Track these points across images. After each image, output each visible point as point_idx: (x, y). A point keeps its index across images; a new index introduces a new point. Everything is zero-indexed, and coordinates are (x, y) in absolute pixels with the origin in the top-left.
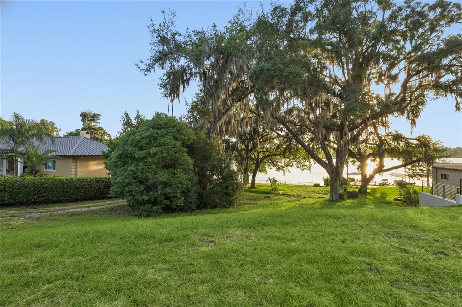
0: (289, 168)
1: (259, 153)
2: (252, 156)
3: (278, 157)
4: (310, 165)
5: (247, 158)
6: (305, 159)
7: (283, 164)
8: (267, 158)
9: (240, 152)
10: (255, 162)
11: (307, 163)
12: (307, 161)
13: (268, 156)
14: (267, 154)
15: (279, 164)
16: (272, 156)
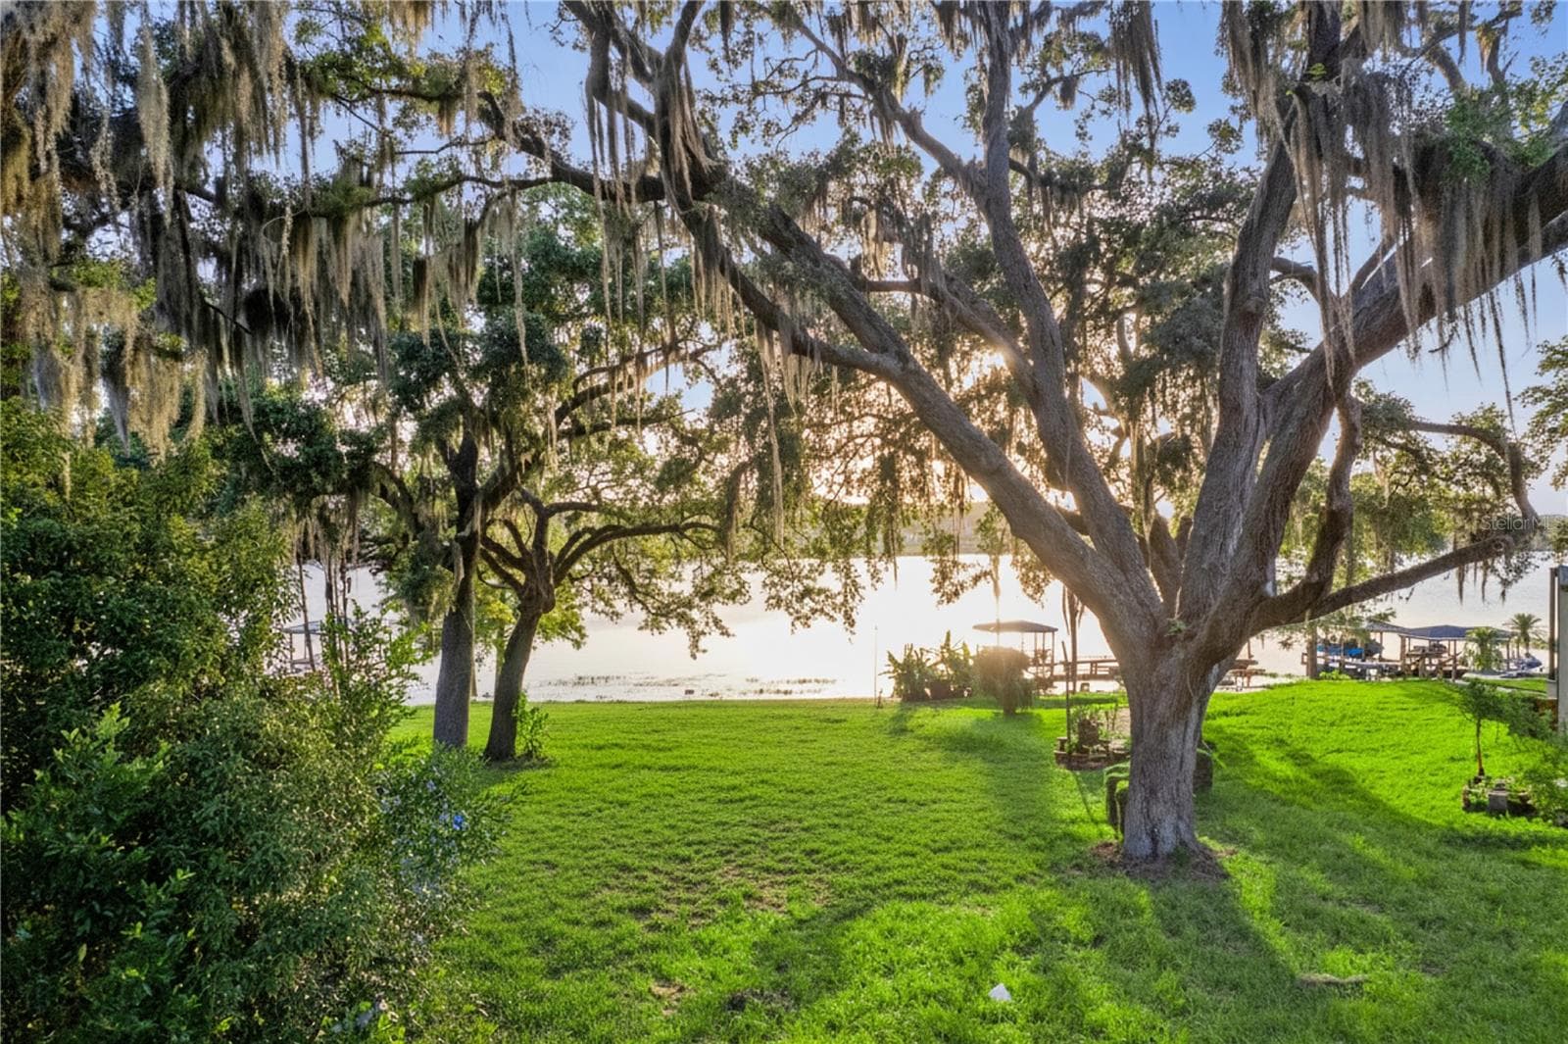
0: (718, 609)
1: (544, 514)
2: (501, 535)
3: (658, 542)
4: (852, 588)
5: (468, 545)
6: (821, 553)
7: (685, 588)
8: (596, 551)
9: (406, 500)
10: (520, 577)
11: (830, 580)
12: (829, 566)
13: (598, 537)
14: (595, 520)
15: (663, 585)
16: (626, 533)
